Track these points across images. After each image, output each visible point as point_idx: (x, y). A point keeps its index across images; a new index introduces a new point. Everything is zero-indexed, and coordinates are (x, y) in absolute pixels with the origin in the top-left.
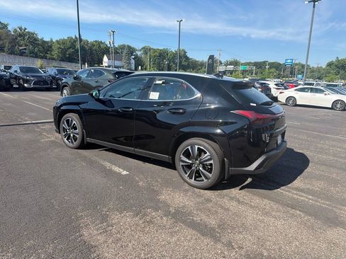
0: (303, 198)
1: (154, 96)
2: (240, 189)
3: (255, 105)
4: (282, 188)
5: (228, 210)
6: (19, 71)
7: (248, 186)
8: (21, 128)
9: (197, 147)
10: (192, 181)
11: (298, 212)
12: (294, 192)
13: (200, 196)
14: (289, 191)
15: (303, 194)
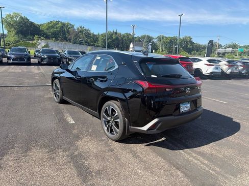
0: (196, 162)
1: (94, 68)
2: (146, 145)
3: (156, 76)
4: (185, 150)
5: (119, 160)
6: (67, 53)
7: (156, 144)
8: (42, 88)
9: (111, 107)
10: (109, 134)
11: (179, 173)
12: (194, 155)
13: (108, 146)
14: (189, 154)
15: (201, 159)
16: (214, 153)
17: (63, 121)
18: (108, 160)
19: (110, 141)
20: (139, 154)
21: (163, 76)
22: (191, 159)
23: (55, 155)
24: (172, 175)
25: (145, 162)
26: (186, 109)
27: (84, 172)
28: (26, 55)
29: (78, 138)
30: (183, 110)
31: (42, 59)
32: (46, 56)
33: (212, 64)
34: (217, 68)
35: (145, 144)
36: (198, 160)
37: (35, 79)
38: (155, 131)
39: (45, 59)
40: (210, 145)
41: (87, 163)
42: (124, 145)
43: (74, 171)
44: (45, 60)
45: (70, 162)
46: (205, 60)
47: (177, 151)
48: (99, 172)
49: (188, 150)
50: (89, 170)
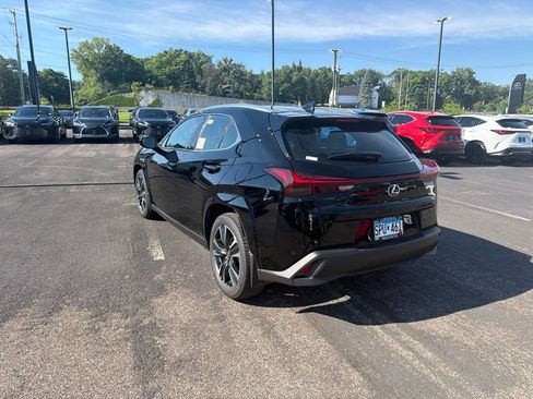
0: (404, 353)
1: (201, 143)
2: (301, 312)
3: (315, 159)
5: (230, 340)
10: (225, 285)
11: (356, 376)
12: (405, 337)
13: (216, 308)
14: (393, 334)
15: (419, 347)
16: (457, 335)
17: (142, 254)
18: (206, 338)
19: (225, 299)
20: (278, 329)
21: (332, 159)
22: (396, 346)
23: (102, 324)
24: (337, 379)
25: (286, 347)
26: (389, 233)
27: (149, 361)
28: (109, 122)
29: (160, 290)
30: (382, 234)
31: (140, 130)
32: (146, 124)
33: (509, 129)
34: (521, 140)
35: (299, 309)
36: (412, 350)
37: (117, 169)
38: (310, 280)
39: (145, 128)
40: (453, 316)
41: (160, 342)
42: (251, 309)
43: (129, 359)
44: (146, 131)
45: (127, 340)
46: (491, 121)
47: (366, 327)
48: (179, 364)
49: (395, 325)
50: (161, 357)
